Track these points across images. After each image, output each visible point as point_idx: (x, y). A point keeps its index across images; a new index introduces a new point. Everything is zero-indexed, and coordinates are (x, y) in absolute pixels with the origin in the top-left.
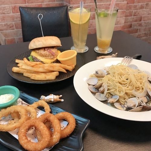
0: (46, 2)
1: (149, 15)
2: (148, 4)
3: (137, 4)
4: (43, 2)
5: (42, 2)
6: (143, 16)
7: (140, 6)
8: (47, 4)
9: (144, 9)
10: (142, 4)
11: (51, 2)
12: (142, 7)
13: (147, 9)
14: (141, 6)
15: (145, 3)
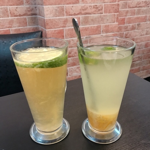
0: (15, 27)
1: (142, 36)
2: (140, 24)
3: (128, 25)
4: (11, 27)
5: (9, 28)
6: (135, 38)
7: (131, 27)
8: (17, 29)
9: (136, 30)
10: (133, 24)
11: (21, 27)
12: (133, 28)
13: (139, 29)
14: (133, 26)
15: (137, 24)
